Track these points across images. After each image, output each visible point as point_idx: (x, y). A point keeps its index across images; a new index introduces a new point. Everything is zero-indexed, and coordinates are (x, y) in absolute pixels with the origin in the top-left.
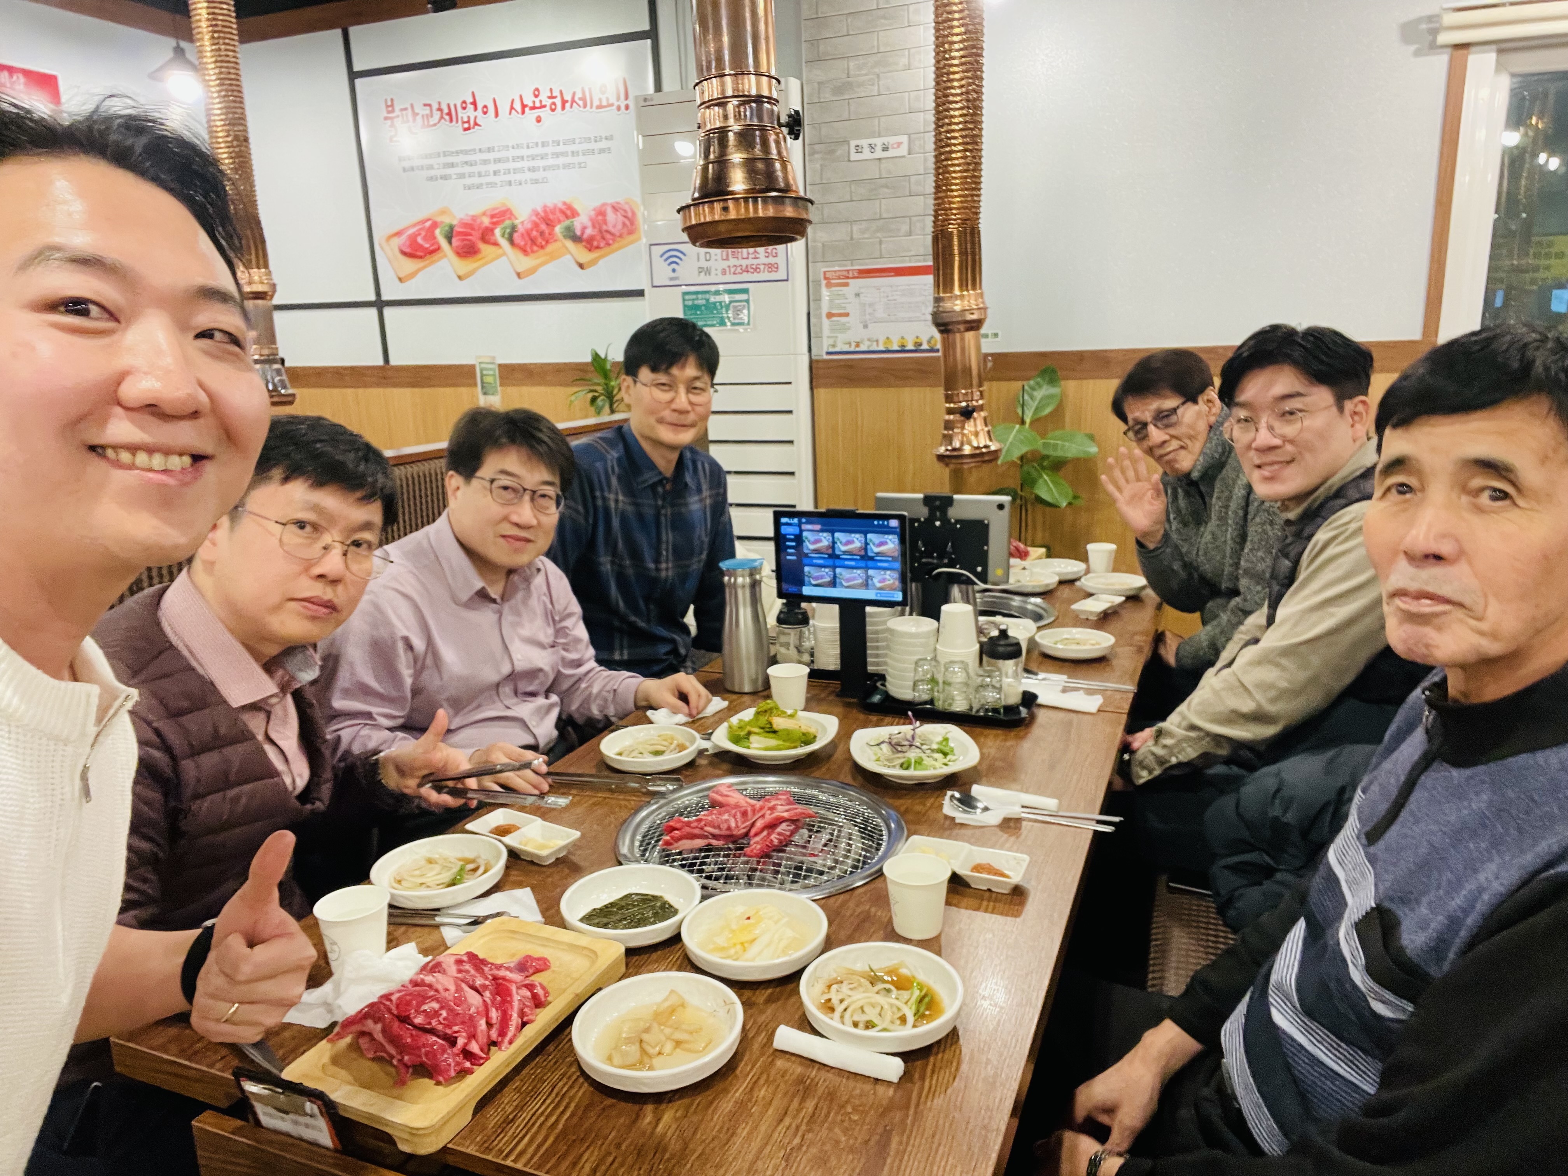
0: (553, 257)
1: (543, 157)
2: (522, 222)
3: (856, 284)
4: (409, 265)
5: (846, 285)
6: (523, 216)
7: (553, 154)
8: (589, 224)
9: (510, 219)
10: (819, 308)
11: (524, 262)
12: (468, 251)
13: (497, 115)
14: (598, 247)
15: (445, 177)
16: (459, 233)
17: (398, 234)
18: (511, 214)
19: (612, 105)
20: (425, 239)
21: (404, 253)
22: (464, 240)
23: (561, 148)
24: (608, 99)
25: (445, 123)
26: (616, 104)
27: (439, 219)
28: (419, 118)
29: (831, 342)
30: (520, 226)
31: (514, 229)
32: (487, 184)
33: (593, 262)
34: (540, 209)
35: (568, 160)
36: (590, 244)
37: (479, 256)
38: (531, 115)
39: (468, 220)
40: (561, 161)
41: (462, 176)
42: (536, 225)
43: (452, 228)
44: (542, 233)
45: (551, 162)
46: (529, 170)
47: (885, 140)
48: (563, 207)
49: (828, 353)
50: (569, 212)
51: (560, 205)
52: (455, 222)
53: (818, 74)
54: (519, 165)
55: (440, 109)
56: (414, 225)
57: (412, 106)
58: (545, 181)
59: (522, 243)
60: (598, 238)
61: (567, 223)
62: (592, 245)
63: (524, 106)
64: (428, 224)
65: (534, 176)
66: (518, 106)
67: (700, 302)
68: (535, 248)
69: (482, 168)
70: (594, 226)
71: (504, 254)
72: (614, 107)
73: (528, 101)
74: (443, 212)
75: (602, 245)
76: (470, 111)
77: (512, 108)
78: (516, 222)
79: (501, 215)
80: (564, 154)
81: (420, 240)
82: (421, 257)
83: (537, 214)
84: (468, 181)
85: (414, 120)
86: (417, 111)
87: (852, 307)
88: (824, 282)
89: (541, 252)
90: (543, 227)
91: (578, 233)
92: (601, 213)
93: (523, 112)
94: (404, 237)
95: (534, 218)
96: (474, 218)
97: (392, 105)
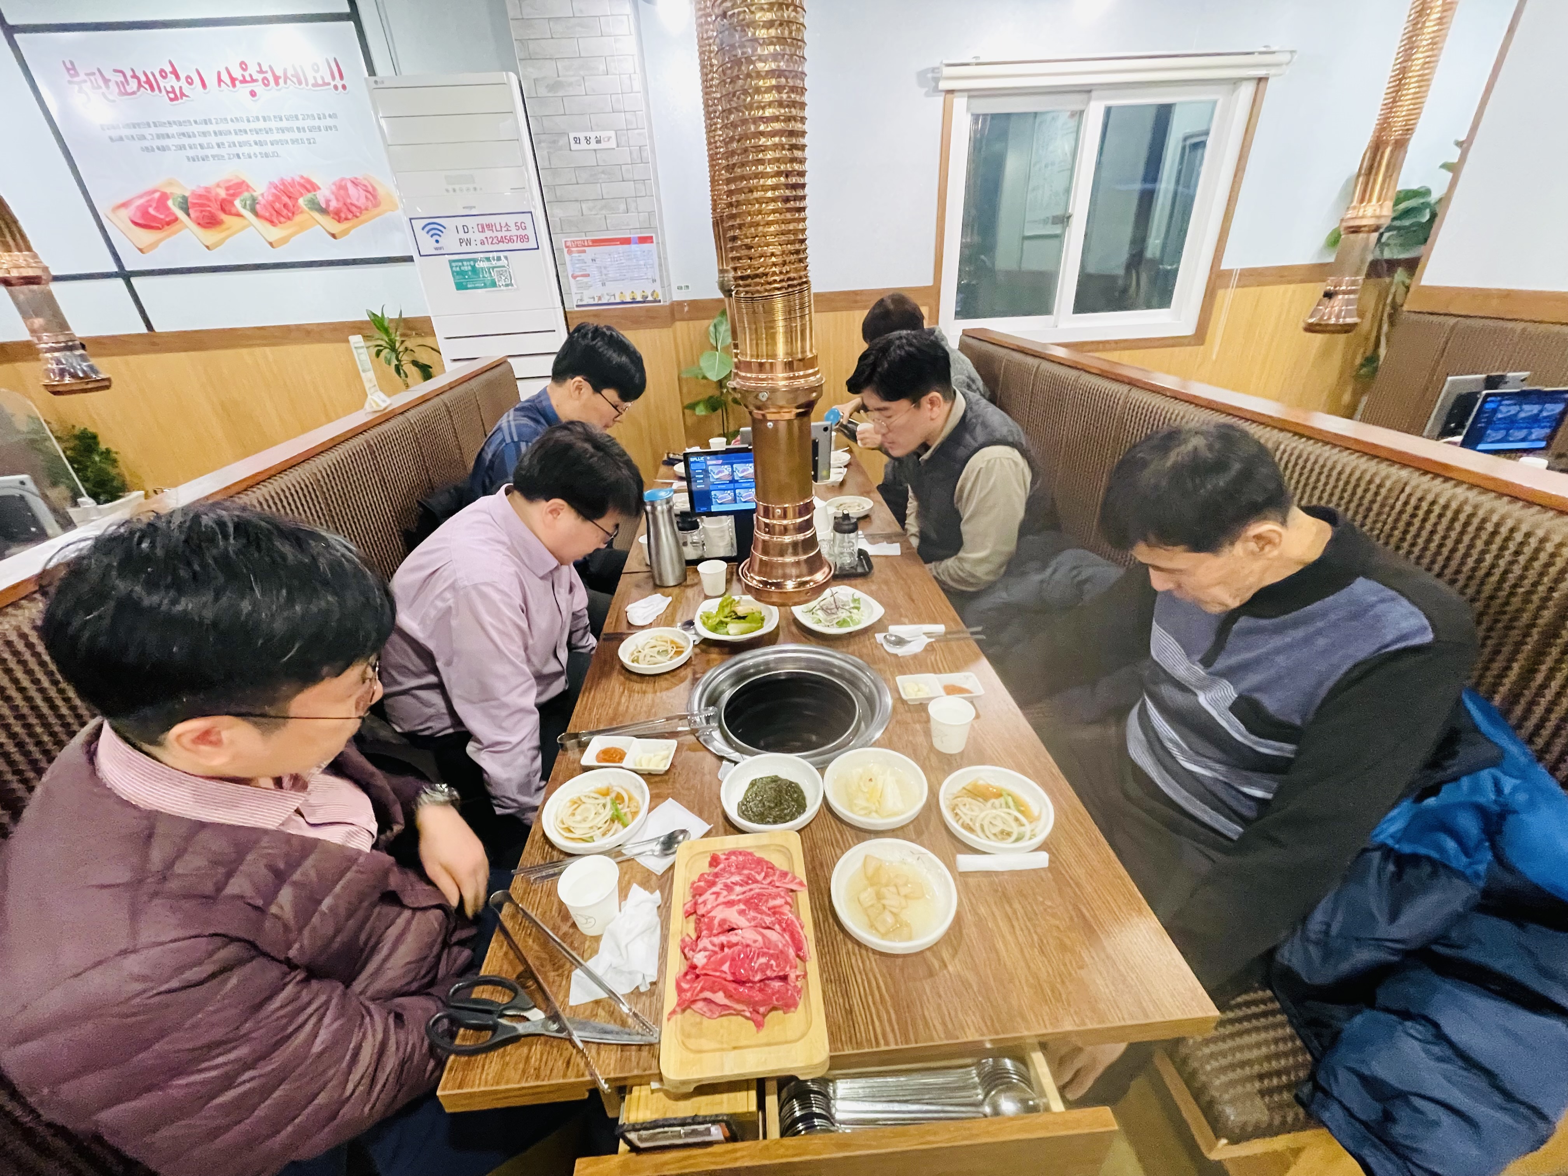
0: (302, 228)
1: (268, 131)
2: (262, 195)
3: (591, 251)
4: (146, 237)
5: (584, 252)
6: (261, 188)
7: (277, 129)
8: (332, 197)
9: (248, 191)
10: (565, 270)
11: (275, 233)
12: (210, 222)
13: (204, 85)
14: (347, 219)
15: (163, 149)
16: (194, 204)
17: (124, 205)
18: (248, 186)
19: (329, 84)
20: (157, 209)
21: (136, 224)
22: (202, 211)
23: (284, 124)
24: (323, 78)
25: (146, 92)
26: (333, 83)
27: (168, 190)
28: (112, 85)
29: (579, 297)
30: (260, 198)
31: (254, 200)
32: (213, 157)
33: (345, 232)
34: (276, 181)
35: (296, 135)
36: (338, 216)
37: (224, 226)
38: (243, 90)
39: (201, 191)
40: (287, 136)
41: (181, 147)
42: (277, 198)
43: (185, 199)
44: (285, 206)
45: (277, 136)
46: (256, 143)
47: (598, 134)
48: (302, 181)
49: (578, 306)
50: (308, 186)
51: (298, 179)
52: (187, 194)
53: (531, 71)
54: (243, 138)
55: (135, 76)
56: (141, 197)
57: (99, 70)
58: (276, 155)
59: (267, 214)
60: (344, 209)
61: (310, 196)
62: (340, 217)
63: (233, 80)
64: (157, 195)
65: (264, 149)
66: (225, 77)
67: (465, 268)
68: (282, 219)
69: (204, 140)
70: (338, 200)
71: (251, 224)
72: (332, 86)
73: (237, 73)
74: (170, 183)
75: (350, 216)
76: (171, 81)
77: (220, 80)
78: (255, 194)
79: (237, 188)
80: (290, 130)
81: (151, 211)
82: (158, 228)
83: (276, 187)
84: (191, 153)
85: (108, 87)
86: (107, 76)
87: (593, 270)
88: (565, 250)
89: (289, 222)
90: (285, 199)
91: (324, 206)
92: (341, 187)
93: (234, 85)
94: (132, 208)
95: (274, 191)
96: (207, 190)
97: (74, 68)
